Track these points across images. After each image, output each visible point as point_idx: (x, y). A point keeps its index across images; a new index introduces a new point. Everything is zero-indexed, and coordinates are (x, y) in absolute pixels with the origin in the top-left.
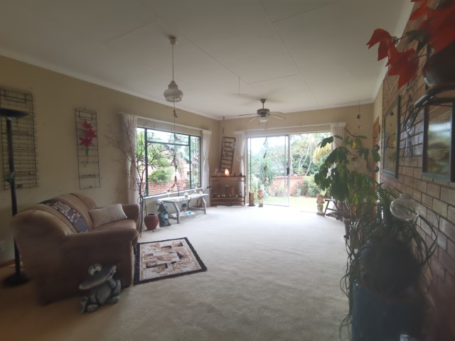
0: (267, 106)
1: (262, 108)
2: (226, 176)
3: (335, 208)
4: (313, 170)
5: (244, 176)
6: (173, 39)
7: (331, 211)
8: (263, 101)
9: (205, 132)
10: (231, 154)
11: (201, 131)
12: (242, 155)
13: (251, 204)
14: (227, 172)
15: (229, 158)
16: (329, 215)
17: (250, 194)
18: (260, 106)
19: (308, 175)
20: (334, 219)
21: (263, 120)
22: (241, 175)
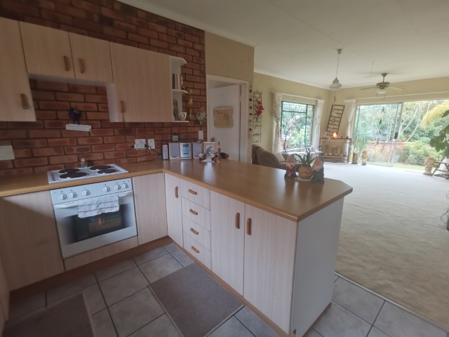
0: (387, 79)
1: (382, 81)
2: (334, 138)
3: (446, 170)
4: (417, 135)
5: (351, 139)
6: (340, 51)
7: (441, 173)
8: (384, 75)
9: (319, 101)
10: (339, 120)
11: (316, 101)
12: (350, 121)
13: (354, 162)
14: (335, 135)
15: (336, 123)
16: (437, 175)
17: (354, 154)
18: (380, 79)
19: (410, 141)
20: (444, 179)
21: (381, 92)
22: (347, 138)
